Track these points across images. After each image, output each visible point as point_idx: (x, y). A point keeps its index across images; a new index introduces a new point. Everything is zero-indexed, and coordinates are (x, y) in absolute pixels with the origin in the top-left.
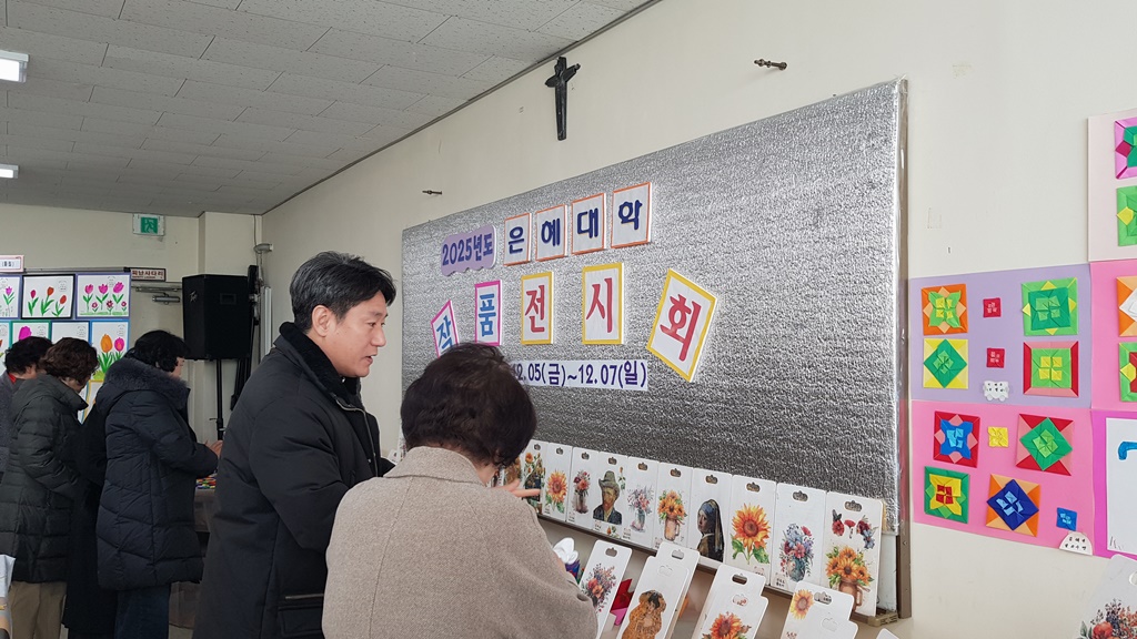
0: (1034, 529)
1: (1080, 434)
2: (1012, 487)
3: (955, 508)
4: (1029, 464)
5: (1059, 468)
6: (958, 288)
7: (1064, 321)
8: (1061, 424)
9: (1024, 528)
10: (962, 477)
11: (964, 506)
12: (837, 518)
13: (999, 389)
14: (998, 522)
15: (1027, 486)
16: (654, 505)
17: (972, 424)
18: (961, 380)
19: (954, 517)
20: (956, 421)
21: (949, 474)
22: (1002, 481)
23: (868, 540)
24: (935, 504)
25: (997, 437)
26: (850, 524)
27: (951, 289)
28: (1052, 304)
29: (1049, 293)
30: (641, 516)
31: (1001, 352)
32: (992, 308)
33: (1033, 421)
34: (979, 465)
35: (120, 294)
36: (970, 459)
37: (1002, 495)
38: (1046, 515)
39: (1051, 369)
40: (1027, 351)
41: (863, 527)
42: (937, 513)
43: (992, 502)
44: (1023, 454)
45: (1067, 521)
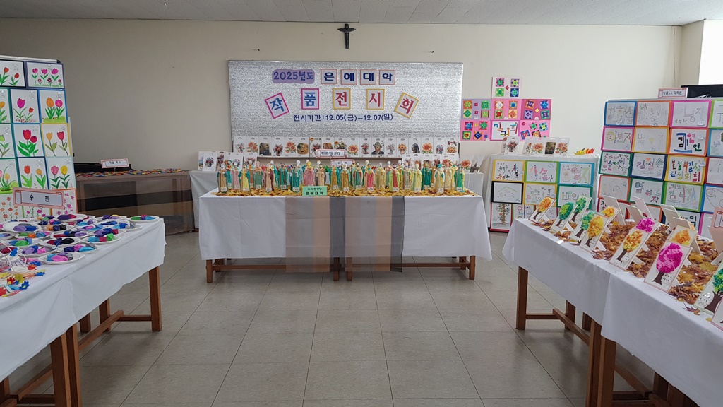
1: (489, 123)
5: (486, 129)
6: (470, 101)
7: (487, 107)
8: (486, 122)
9: (479, 139)
10: (470, 132)
11: (470, 137)
13: (477, 118)
14: (475, 138)
15: (480, 132)
16: (396, 148)
17: (472, 123)
18: (470, 116)
20: (469, 123)
25: (476, 125)
29: (485, 103)
30: (391, 151)
31: (477, 112)
32: (476, 105)
33: (482, 122)
34: (473, 130)
35: (57, 75)
37: (476, 134)
38: (483, 136)
39: (485, 114)
40: (481, 111)
42: (465, 139)
44: (480, 127)
45: (486, 136)
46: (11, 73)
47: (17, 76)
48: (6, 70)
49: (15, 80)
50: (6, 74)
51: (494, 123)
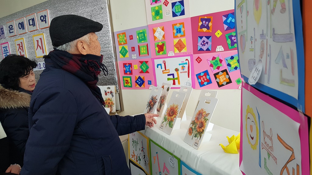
0: (144, 86)
1: (150, 63)
2: (140, 78)
3: (129, 84)
4: (142, 72)
5: (147, 72)
6: (124, 33)
7: (144, 39)
8: (147, 62)
9: (142, 86)
10: (130, 77)
11: (131, 84)
12: (105, 92)
13: (134, 56)
14: (138, 86)
15: (142, 77)
17: (130, 65)
18: (127, 55)
19: (130, 87)
20: (127, 65)
21: (128, 77)
22: (137, 77)
23: (112, 95)
24: (126, 85)
25: (136, 67)
26: (108, 92)
27: (123, 34)
28: (142, 36)
29: (141, 33)
31: (134, 48)
32: (131, 37)
33: (141, 62)
34: (133, 74)
36: (131, 73)
37: (138, 80)
38: (146, 83)
39: (143, 50)
40: (139, 46)
41: (111, 92)
42: (126, 86)
43: (136, 82)
44: (141, 70)
45: (150, 83)
51: (157, 62)
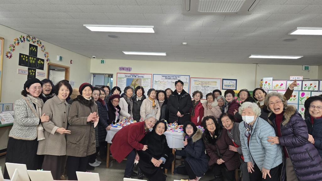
46: (313, 85)
47: (315, 86)
48: (311, 84)
49: (315, 88)
50: (311, 86)
